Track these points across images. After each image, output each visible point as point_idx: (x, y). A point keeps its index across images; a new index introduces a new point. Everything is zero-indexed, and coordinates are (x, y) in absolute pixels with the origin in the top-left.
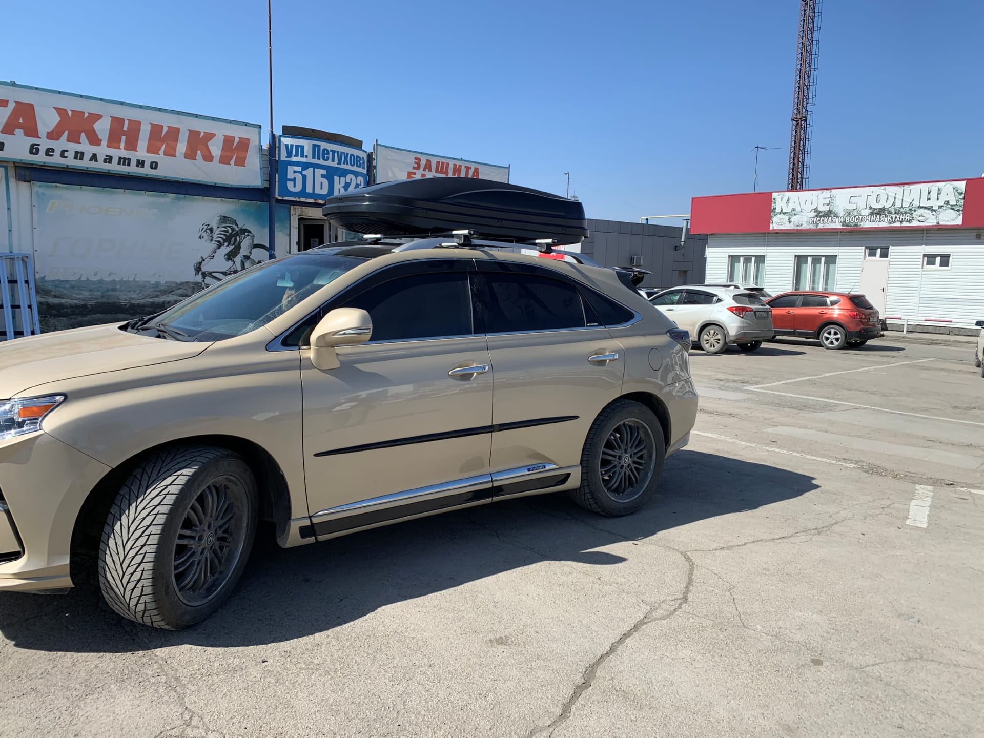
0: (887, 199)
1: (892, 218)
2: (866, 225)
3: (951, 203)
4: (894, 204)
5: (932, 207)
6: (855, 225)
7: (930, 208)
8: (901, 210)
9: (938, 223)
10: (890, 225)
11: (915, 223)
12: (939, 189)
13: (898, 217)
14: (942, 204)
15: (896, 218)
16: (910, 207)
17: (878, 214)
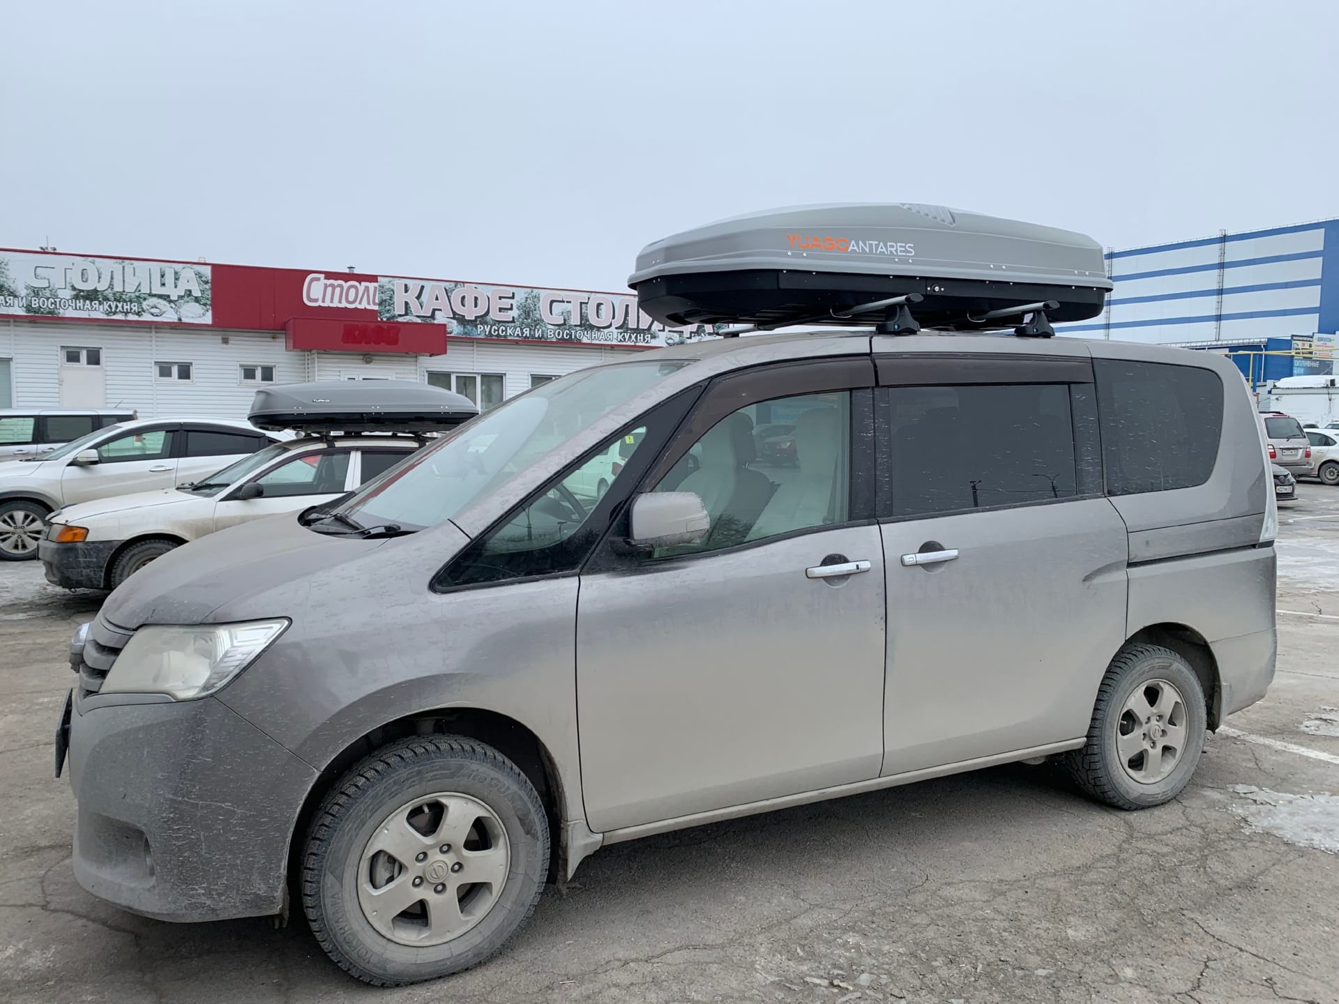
0: (100, 277)
1: (110, 306)
2: (70, 313)
3: (194, 295)
4: (111, 286)
5: (169, 296)
6: (49, 313)
7: (166, 298)
8: (124, 297)
9: (180, 319)
10: (109, 317)
11: (146, 317)
12: (176, 273)
13: (120, 305)
14: (183, 294)
15: (117, 307)
16: (137, 294)
17: (87, 299)
